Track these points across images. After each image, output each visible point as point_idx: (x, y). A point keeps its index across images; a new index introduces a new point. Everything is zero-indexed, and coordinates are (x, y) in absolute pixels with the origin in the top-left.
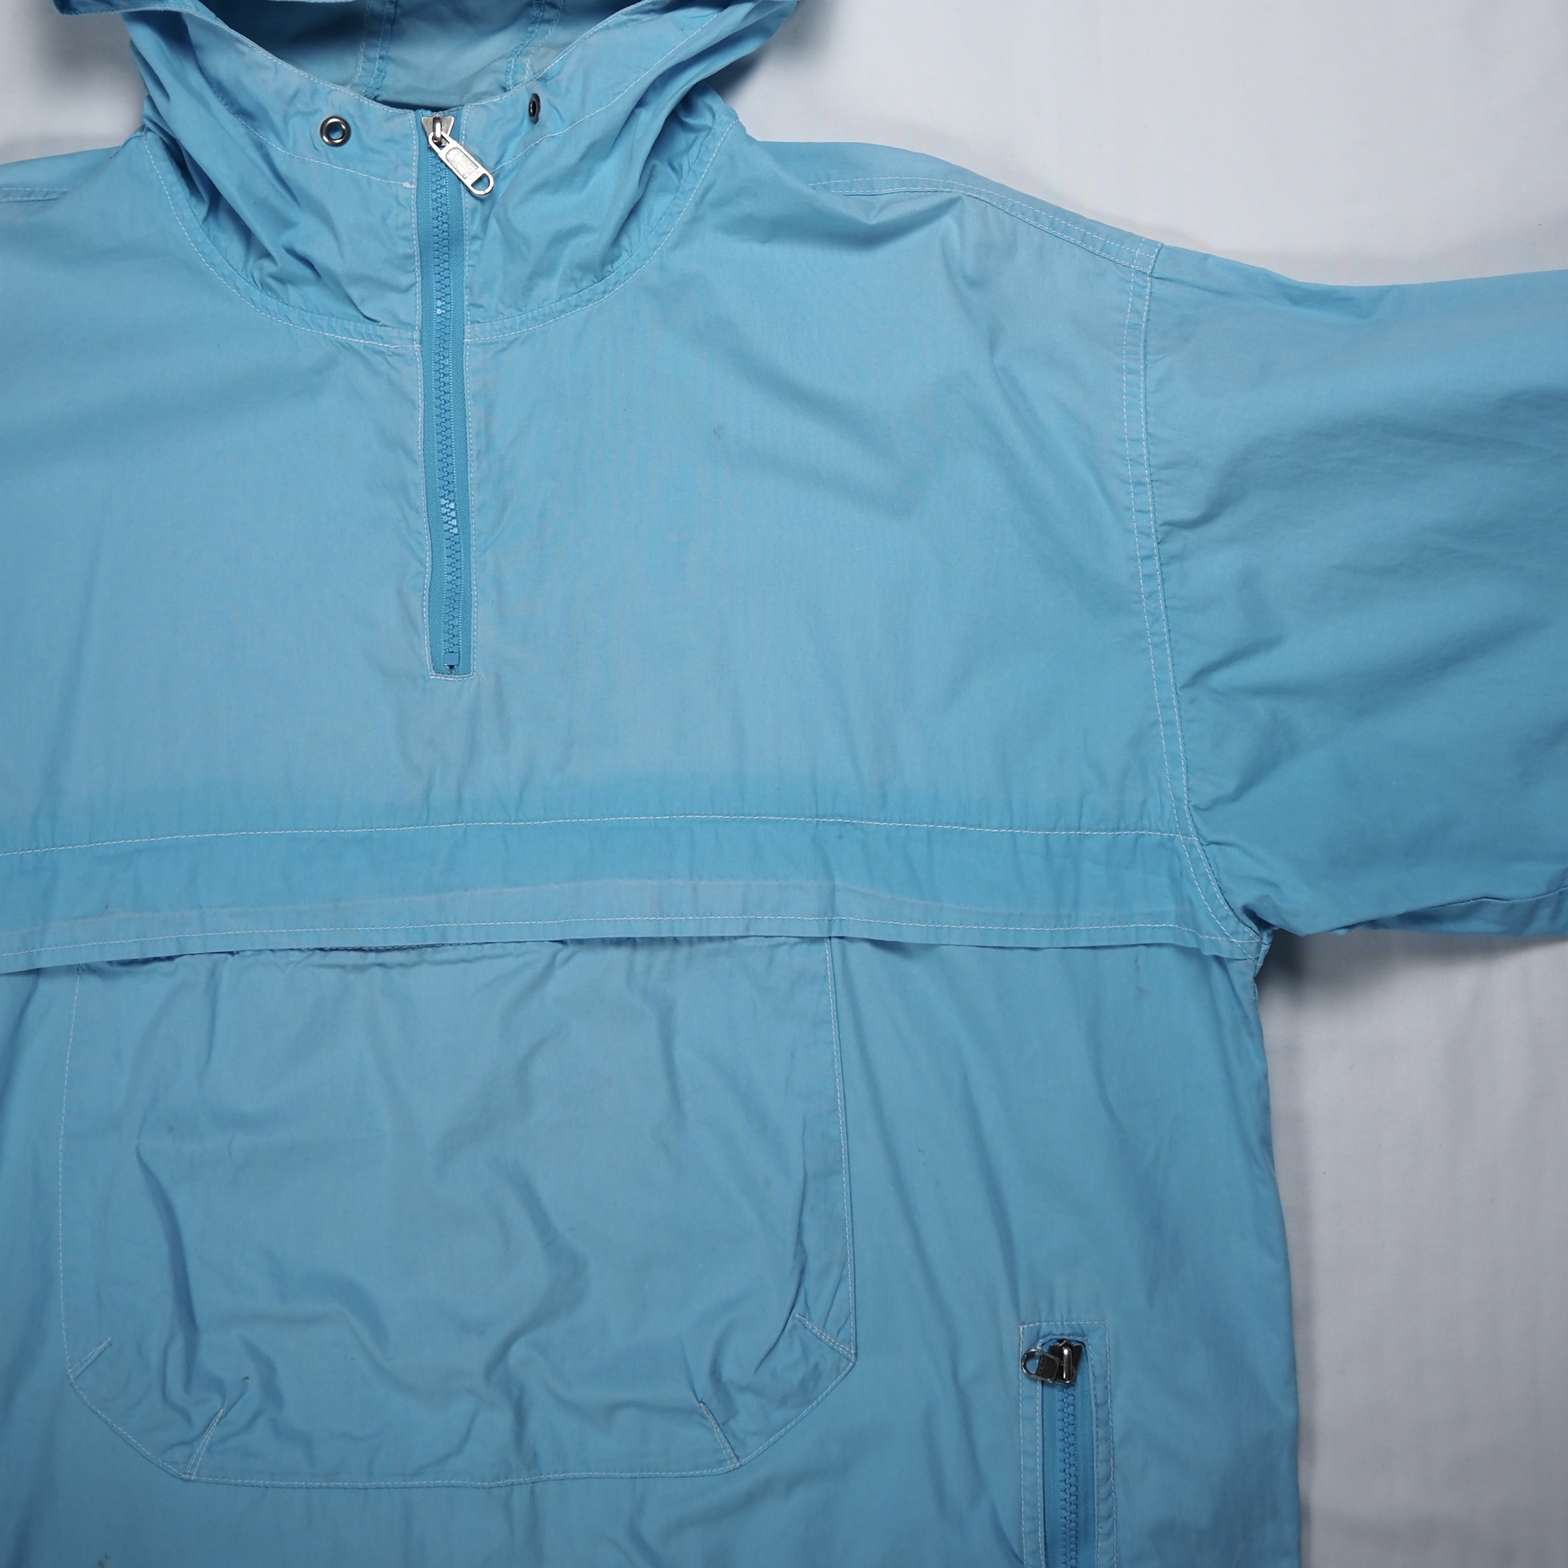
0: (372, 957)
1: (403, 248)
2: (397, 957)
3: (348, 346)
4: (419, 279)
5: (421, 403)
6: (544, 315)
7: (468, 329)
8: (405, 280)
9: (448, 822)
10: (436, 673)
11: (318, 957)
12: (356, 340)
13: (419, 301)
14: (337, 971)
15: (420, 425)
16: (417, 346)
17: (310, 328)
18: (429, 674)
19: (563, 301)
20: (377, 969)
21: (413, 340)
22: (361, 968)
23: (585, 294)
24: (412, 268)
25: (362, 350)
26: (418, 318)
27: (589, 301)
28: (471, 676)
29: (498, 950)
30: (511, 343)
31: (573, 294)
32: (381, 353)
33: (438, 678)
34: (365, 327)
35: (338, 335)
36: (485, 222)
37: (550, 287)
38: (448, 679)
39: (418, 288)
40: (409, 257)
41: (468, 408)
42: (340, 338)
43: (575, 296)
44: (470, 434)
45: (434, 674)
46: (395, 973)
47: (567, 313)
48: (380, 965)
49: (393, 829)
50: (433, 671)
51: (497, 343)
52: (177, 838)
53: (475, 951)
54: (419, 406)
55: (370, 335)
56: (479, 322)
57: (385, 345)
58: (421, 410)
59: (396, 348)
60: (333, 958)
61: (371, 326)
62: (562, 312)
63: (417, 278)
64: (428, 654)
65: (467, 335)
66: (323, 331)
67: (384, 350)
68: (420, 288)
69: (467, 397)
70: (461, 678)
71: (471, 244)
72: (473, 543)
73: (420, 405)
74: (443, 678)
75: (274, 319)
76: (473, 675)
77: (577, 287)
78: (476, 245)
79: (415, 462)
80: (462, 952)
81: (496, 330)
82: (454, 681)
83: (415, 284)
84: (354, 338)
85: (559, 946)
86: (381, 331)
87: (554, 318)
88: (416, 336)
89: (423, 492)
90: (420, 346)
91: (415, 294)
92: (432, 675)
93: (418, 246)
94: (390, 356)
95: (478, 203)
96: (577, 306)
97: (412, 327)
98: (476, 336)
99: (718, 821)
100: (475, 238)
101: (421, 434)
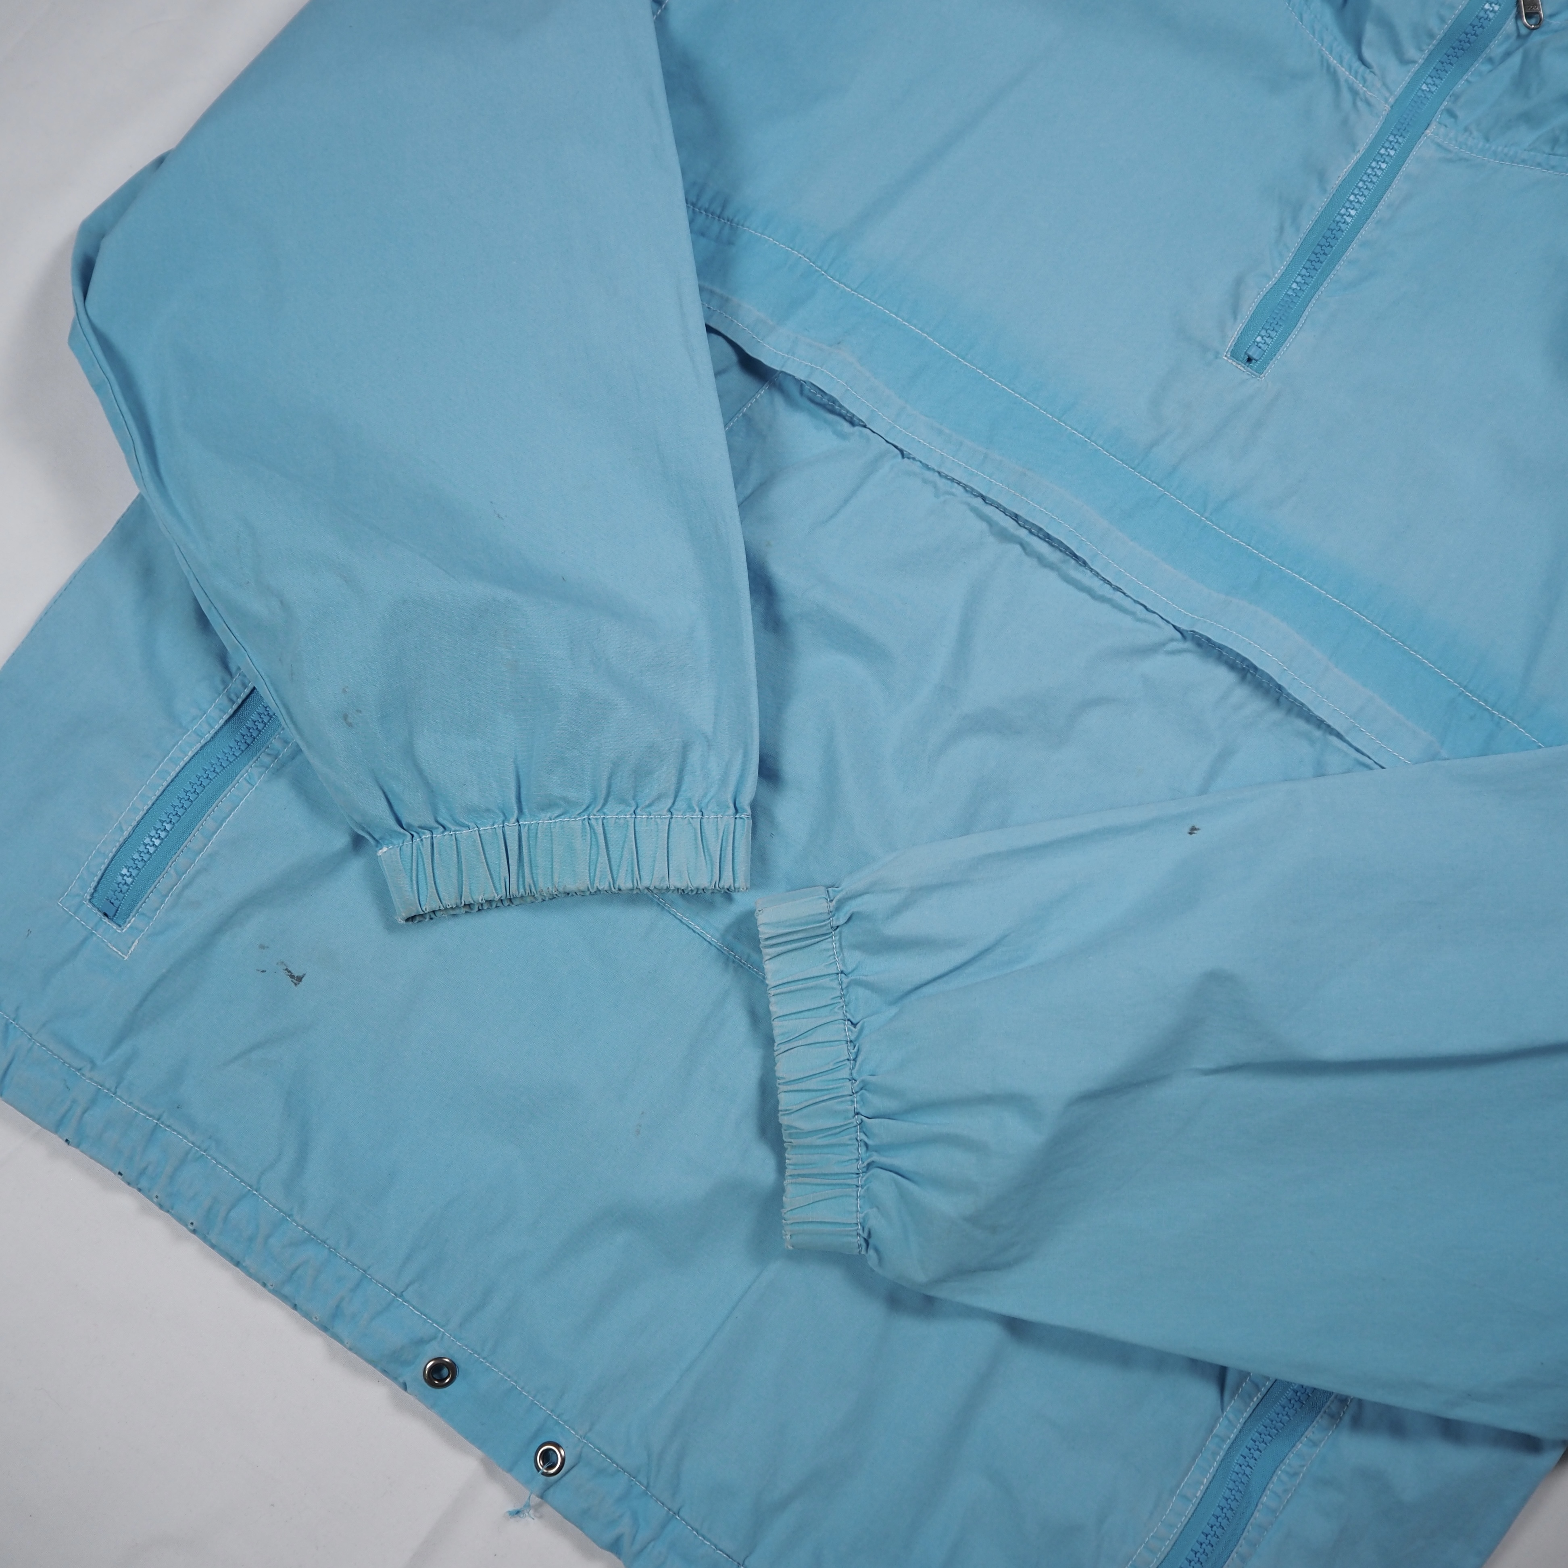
0: (1023, 533)
1: (1433, 24)
2: (1042, 547)
3: (1332, 70)
4: (1421, 61)
5: (1362, 152)
6: (1506, 155)
7: (1433, 126)
8: (1411, 52)
9: (1152, 480)
10: (1231, 356)
11: (978, 502)
12: (1344, 70)
13: (1407, 79)
14: (984, 526)
15: (1349, 166)
16: (1388, 107)
17: (1314, 34)
18: (1223, 354)
19: (1532, 153)
20: (1017, 547)
21: (1386, 100)
22: (1004, 536)
23: (1554, 160)
24: (1424, 47)
25: (1342, 80)
26: (1398, 91)
27: (1553, 168)
28: (1259, 377)
29: (1127, 603)
30: (1461, 159)
31: (1544, 152)
32: (1354, 93)
33: (1230, 361)
34: (1357, 64)
35: (1331, 55)
36: (1508, 54)
37: (1526, 136)
38: (1239, 366)
39: (1415, 68)
40: (1432, 36)
41: (1396, 181)
42: (1332, 59)
43: (1545, 155)
44: (1385, 201)
45: (1229, 356)
46: (1030, 562)
47: (1527, 165)
48: (1023, 545)
49: (1105, 452)
50: (1229, 353)
51: (1450, 151)
52: (926, 337)
53: (1107, 591)
54: (1359, 151)
55: (1356, 73)
56: (1446, 126)
57: (1365, 89)
58: (1359, 155)
59: (1371, 96)
60: (989, 510)
61: (1363, 67)
62: (1524, 161)
63: (1421, 60)
64: (1235, 338)
65: (1430, 128)
66: (1322, 45)
67: (1361, 92)
68: (1416, 69)
69: (1401, 173)
70: (1250, 373)
71: (1482, 63)
72: (1325, 284)
73: (1361, 151)
74: (1234, 363)
75: (1291, 9)
76: (1262, 378)
77: (1553, 149)
78: (1486, 68)
79: (1324, 191)
80: (1095, 584)
81: (1456, 141)
82: (1244, 371)
83: (1414, 62)
84: (1342, 66)
85: (1179, 635)
86: (1369, 77)
87: (1513, 162)
88: (1391, 100)
89: (1314, 218)
90: (1390, 109)
91: (1409, 71)
92: (1226, 356)
93: (1446, 31)
94: (1361, 100)
95: (1515, 34)
96: (1539, 165)
97: (1391, 93)
98: (1437, 135)
99: (1378, 633)
100: (1490, 60)
101: (1346, 172)
